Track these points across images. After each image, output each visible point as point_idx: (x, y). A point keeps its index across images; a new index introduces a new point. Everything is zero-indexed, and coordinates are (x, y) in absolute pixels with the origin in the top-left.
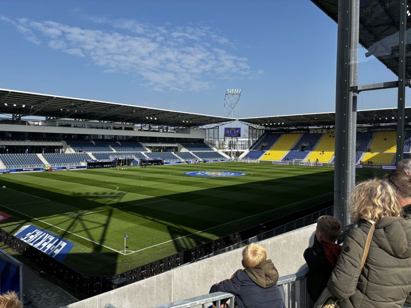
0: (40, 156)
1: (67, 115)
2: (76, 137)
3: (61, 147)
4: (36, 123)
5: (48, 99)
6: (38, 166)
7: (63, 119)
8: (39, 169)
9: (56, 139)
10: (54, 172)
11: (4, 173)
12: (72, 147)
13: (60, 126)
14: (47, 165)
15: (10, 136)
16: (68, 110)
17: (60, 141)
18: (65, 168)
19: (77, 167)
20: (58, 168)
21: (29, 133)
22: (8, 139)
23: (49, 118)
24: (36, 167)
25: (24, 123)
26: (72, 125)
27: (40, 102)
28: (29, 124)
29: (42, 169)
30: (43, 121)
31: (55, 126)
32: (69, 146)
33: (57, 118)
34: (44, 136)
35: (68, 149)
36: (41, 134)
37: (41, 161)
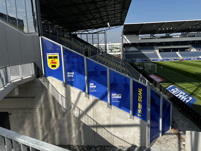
0: (177, 53)
1: (193, 30)
2: (198, 42)
3: (189, 48)
4: (177, 37)
5: (184, 23)
6: (176, 58)
7: (191, 33)
8: (176, 60)
9: (186, 44)
10: (184, 61)
11: (161, 61)
12: (195, 48)
13: (188, 37)
14: (181, 57)
15: (164, 44)
16: (194, 28)
17: (188, 45)
18: (190, 59)
19: (197, 59)
20: (186, 59)
21: (173, 42)
22: (164, 45)
23: (183, 33)
24: (175, 59)
25: (171, 37)
26: (196, 36)
27: (179, 25)
28: (173, 37)
29: (178, 60)
30: (180, 35)
31: (186, 37)
32: (193, 47)
33: (187, 33)
34: (180, 43)
35: (192, 49)
36: (179, 42)
37: (178, 55)
